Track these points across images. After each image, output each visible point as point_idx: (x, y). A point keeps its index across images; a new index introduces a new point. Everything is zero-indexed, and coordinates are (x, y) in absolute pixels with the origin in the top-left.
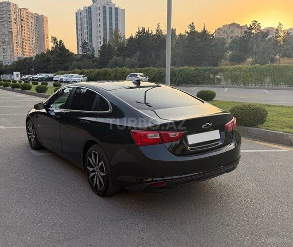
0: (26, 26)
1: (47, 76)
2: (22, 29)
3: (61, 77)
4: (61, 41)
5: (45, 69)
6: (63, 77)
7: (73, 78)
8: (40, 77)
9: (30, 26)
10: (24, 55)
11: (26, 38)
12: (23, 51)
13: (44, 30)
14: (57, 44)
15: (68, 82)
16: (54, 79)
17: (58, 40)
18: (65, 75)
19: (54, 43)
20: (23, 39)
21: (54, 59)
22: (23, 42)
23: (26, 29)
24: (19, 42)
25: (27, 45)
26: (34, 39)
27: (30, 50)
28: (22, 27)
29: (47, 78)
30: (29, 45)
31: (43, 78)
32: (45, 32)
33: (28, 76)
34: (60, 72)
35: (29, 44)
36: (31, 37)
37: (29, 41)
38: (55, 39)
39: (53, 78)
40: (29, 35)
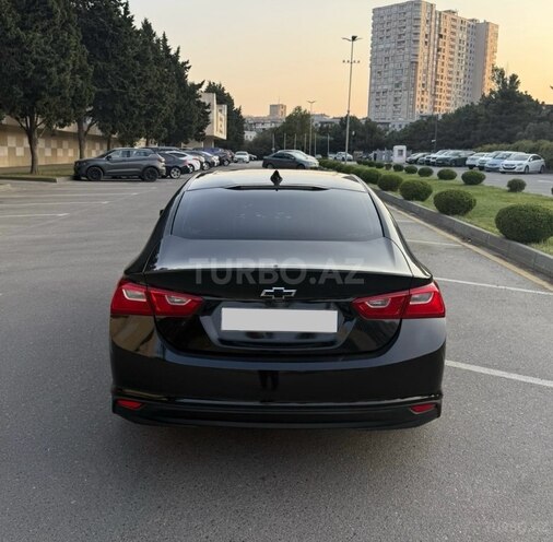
0: (447, 48)
1: (457, 154)
2: (438, 56)
3: (483, 158)
4: (514, 77)
5: (466, 141)
6: (486, 158)
7: (506, 162)
8: (443, 156)
9: (457, 48)
10: (435, 109)
11: (445, 74)
12: (435, 102)
13: (485, 55)
14: (504, 83)
15: (494, 170)
16: (468, 162)
17: (508, 75)
18: (494, 153)
19: (498, 82)
20: (437, 76)
21: (487, 116)
22: (437, 83)
23: (447, 55)
24: (429, 83)
25: (444, 88)
26: (462, 75)
27: (448, 98)
28: (438, 50)
29: (455, 161)
30: (449, 89)
31: (446, 160)
32: (488, 58)
33: (420, 154)
34: (488, 146)
35: (449, 85)
36: (455, 70)
37: (450, 79)
38: (502, 73)
39: (466, 159)
40: (451, 67)
